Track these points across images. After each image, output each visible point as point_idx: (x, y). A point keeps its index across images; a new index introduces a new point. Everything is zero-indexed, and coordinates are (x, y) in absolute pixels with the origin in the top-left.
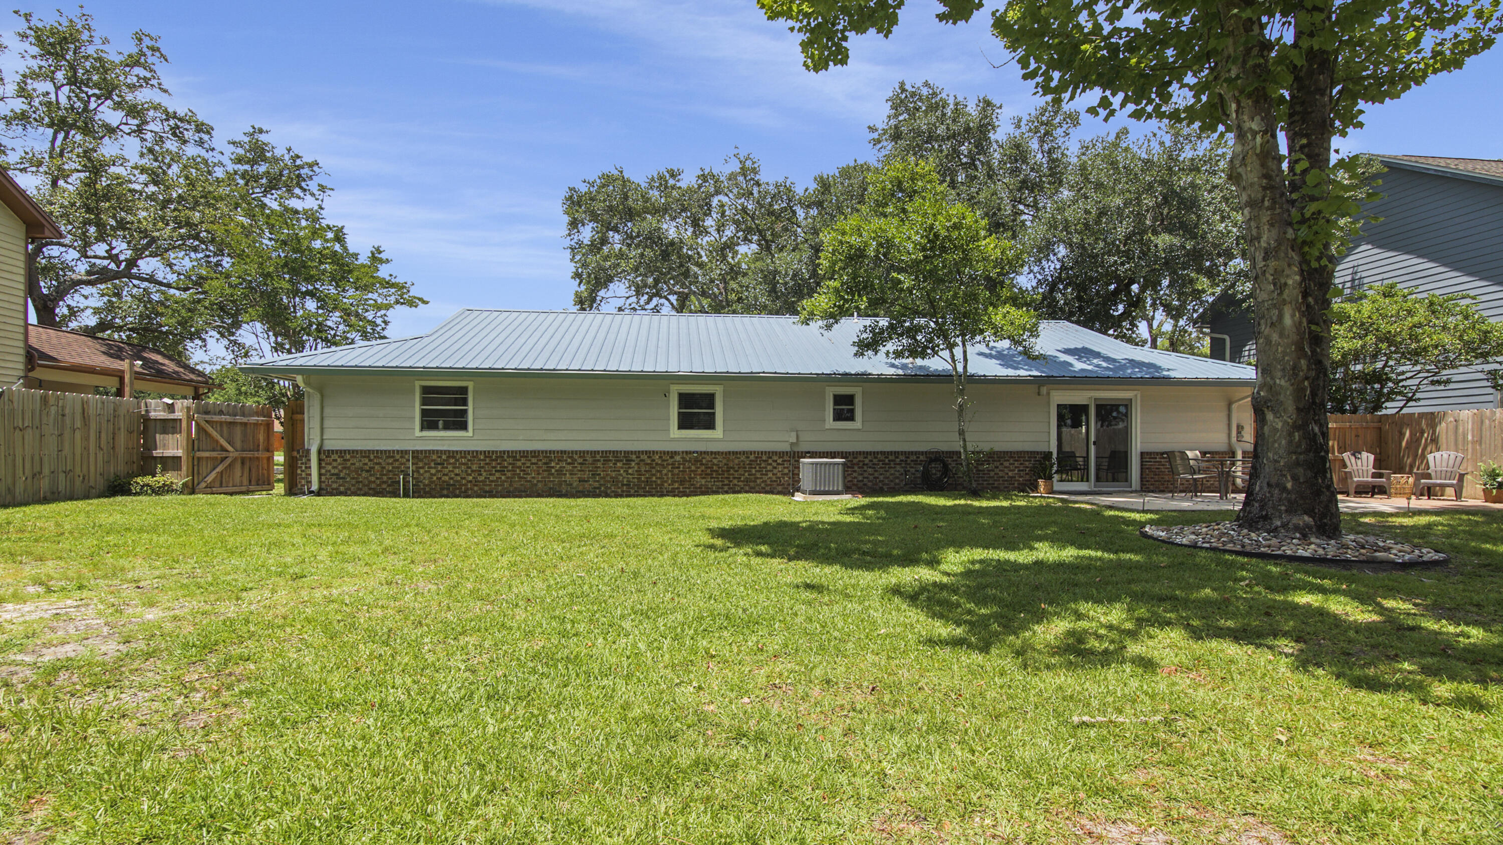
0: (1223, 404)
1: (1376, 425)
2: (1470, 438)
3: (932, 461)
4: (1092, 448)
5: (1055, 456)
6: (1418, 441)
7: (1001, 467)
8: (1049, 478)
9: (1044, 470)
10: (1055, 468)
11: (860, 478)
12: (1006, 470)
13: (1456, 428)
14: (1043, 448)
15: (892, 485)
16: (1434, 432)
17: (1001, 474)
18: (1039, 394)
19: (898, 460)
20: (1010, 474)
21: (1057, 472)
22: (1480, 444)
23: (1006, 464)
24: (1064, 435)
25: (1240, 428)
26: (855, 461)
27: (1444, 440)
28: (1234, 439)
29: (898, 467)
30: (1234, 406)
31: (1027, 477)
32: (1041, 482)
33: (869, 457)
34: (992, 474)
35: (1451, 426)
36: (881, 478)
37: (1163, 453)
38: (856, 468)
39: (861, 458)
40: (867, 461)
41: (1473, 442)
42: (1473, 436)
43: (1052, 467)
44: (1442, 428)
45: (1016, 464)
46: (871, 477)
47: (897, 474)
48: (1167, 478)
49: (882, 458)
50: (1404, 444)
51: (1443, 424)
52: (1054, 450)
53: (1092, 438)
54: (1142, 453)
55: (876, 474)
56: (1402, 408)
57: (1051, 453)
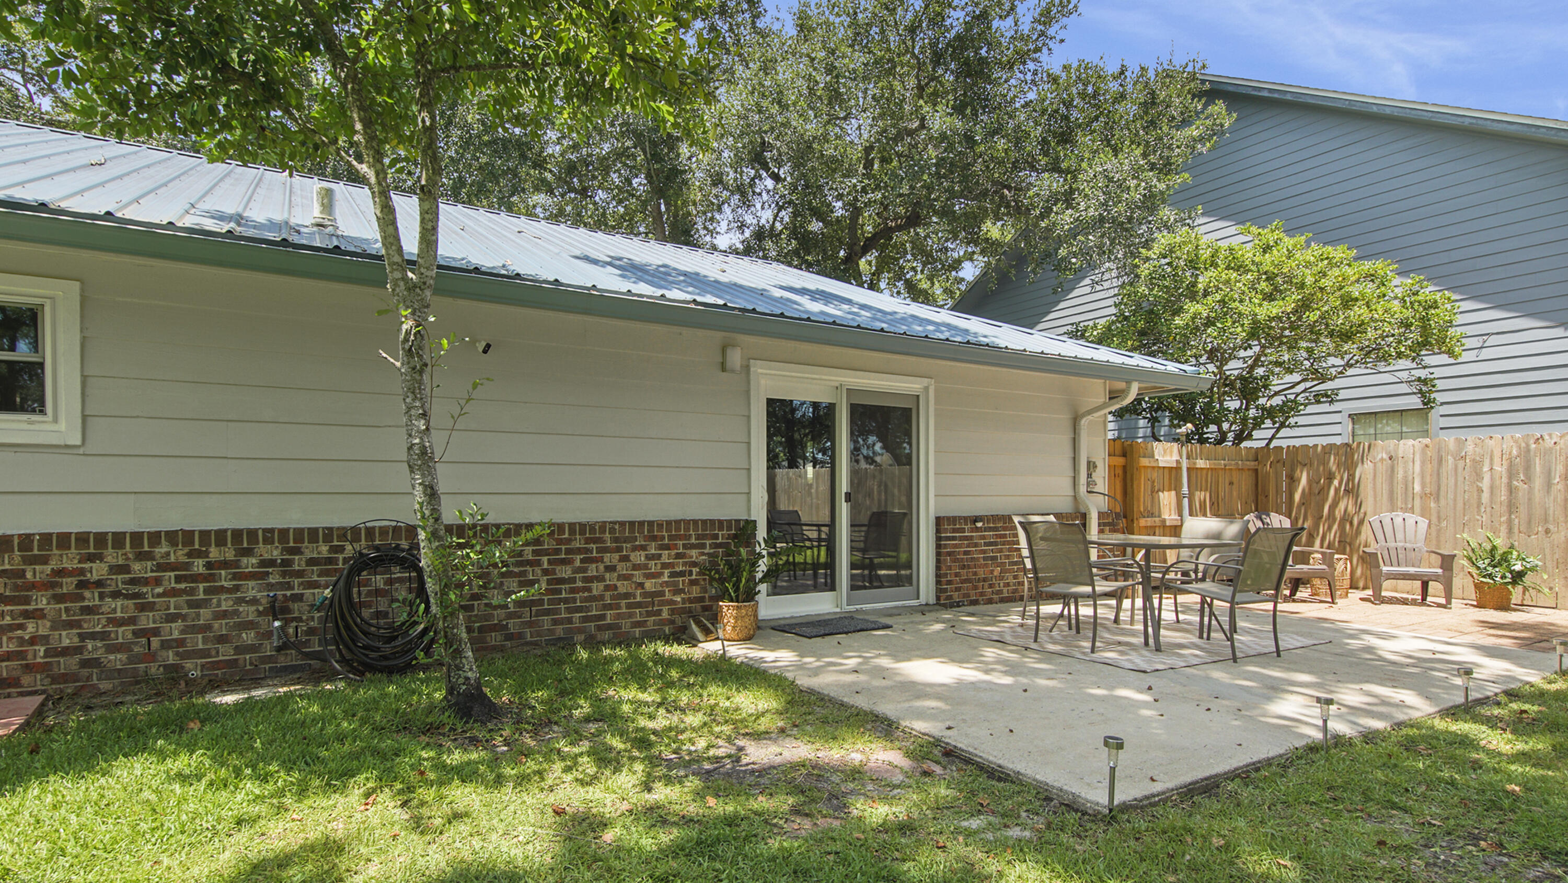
0: (1064, 418)
1: (1252, 464)
2: (1417, 488)
3: (362, 564)
4: (844, 510)
5: (761, 533)
6: (1323, 492)
7: (622, 568)
8: (750, 595)
9: (735, 570)
10: (763, 566)
11: (67, 639)
12: (638, 576)
13: (1392, 471)
14: (731, 511)
15: (226, 653)
16: (1351, 476)
17: (623, 587)
18: (724, 369)
19: (250, 563)
20: (649, 585)
21: (766, 577)
22: (1437, 499)
23: (638, 557)
24: (778, 479)
25: (1091, 466)
26: (42, 572)
27: (1370, 493)
28: (1083, 489)
29: (252, 589)
30: (1084, 422)
31: (695, 591)
32: (728, 609)
33: (112, 556)
34: (597, 588)
35: (1382, 468)
36: (175, 630)
37: (976, 519)
38: (42, 601)
39: (70, 560)
40: (98, 570)
41: (1424, 496)
42: (1423, 485)
43: (754, 565)
44: (1364, 471)
45: (666, 556)
46: (123, 634)
47: (249, 612)
48: (981, 573)
49: (179, 555)
50: (1297, 497)
51: (1368, 466)
52: (760, 517)
53: (844, 486)
54: (938, 520)
55: (147, 621)
56: (1271, 440)
57: (751, 525)
